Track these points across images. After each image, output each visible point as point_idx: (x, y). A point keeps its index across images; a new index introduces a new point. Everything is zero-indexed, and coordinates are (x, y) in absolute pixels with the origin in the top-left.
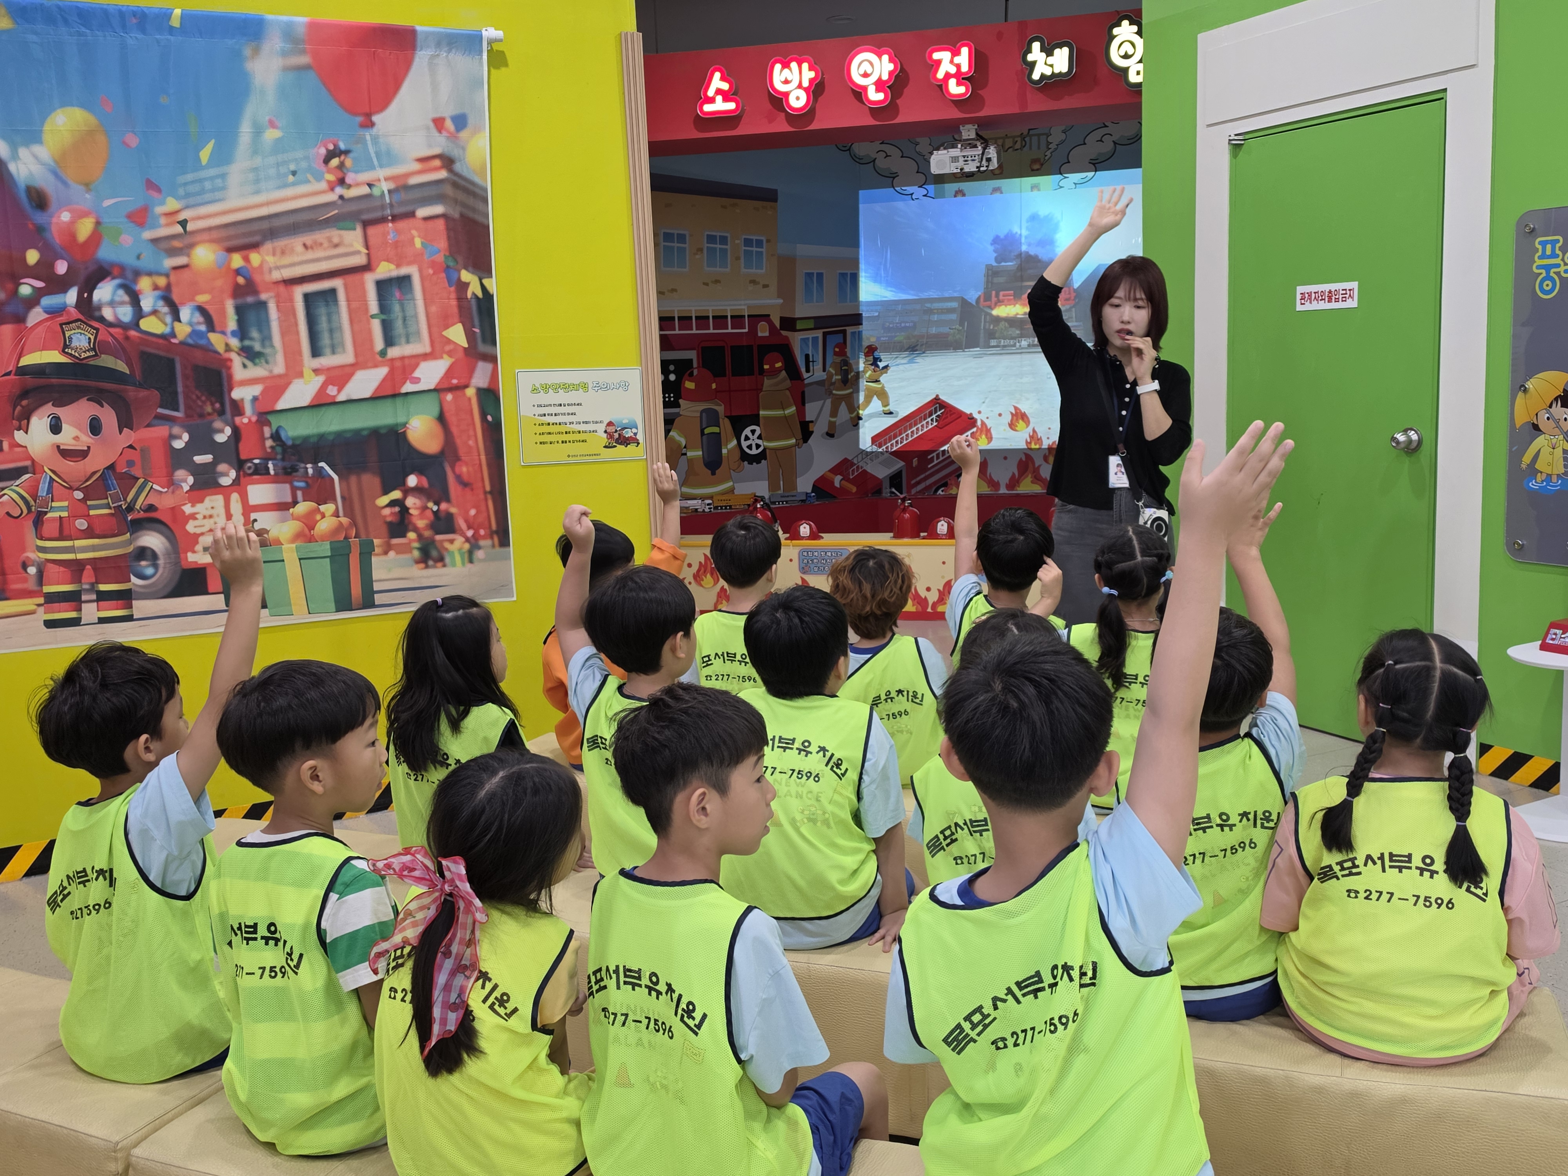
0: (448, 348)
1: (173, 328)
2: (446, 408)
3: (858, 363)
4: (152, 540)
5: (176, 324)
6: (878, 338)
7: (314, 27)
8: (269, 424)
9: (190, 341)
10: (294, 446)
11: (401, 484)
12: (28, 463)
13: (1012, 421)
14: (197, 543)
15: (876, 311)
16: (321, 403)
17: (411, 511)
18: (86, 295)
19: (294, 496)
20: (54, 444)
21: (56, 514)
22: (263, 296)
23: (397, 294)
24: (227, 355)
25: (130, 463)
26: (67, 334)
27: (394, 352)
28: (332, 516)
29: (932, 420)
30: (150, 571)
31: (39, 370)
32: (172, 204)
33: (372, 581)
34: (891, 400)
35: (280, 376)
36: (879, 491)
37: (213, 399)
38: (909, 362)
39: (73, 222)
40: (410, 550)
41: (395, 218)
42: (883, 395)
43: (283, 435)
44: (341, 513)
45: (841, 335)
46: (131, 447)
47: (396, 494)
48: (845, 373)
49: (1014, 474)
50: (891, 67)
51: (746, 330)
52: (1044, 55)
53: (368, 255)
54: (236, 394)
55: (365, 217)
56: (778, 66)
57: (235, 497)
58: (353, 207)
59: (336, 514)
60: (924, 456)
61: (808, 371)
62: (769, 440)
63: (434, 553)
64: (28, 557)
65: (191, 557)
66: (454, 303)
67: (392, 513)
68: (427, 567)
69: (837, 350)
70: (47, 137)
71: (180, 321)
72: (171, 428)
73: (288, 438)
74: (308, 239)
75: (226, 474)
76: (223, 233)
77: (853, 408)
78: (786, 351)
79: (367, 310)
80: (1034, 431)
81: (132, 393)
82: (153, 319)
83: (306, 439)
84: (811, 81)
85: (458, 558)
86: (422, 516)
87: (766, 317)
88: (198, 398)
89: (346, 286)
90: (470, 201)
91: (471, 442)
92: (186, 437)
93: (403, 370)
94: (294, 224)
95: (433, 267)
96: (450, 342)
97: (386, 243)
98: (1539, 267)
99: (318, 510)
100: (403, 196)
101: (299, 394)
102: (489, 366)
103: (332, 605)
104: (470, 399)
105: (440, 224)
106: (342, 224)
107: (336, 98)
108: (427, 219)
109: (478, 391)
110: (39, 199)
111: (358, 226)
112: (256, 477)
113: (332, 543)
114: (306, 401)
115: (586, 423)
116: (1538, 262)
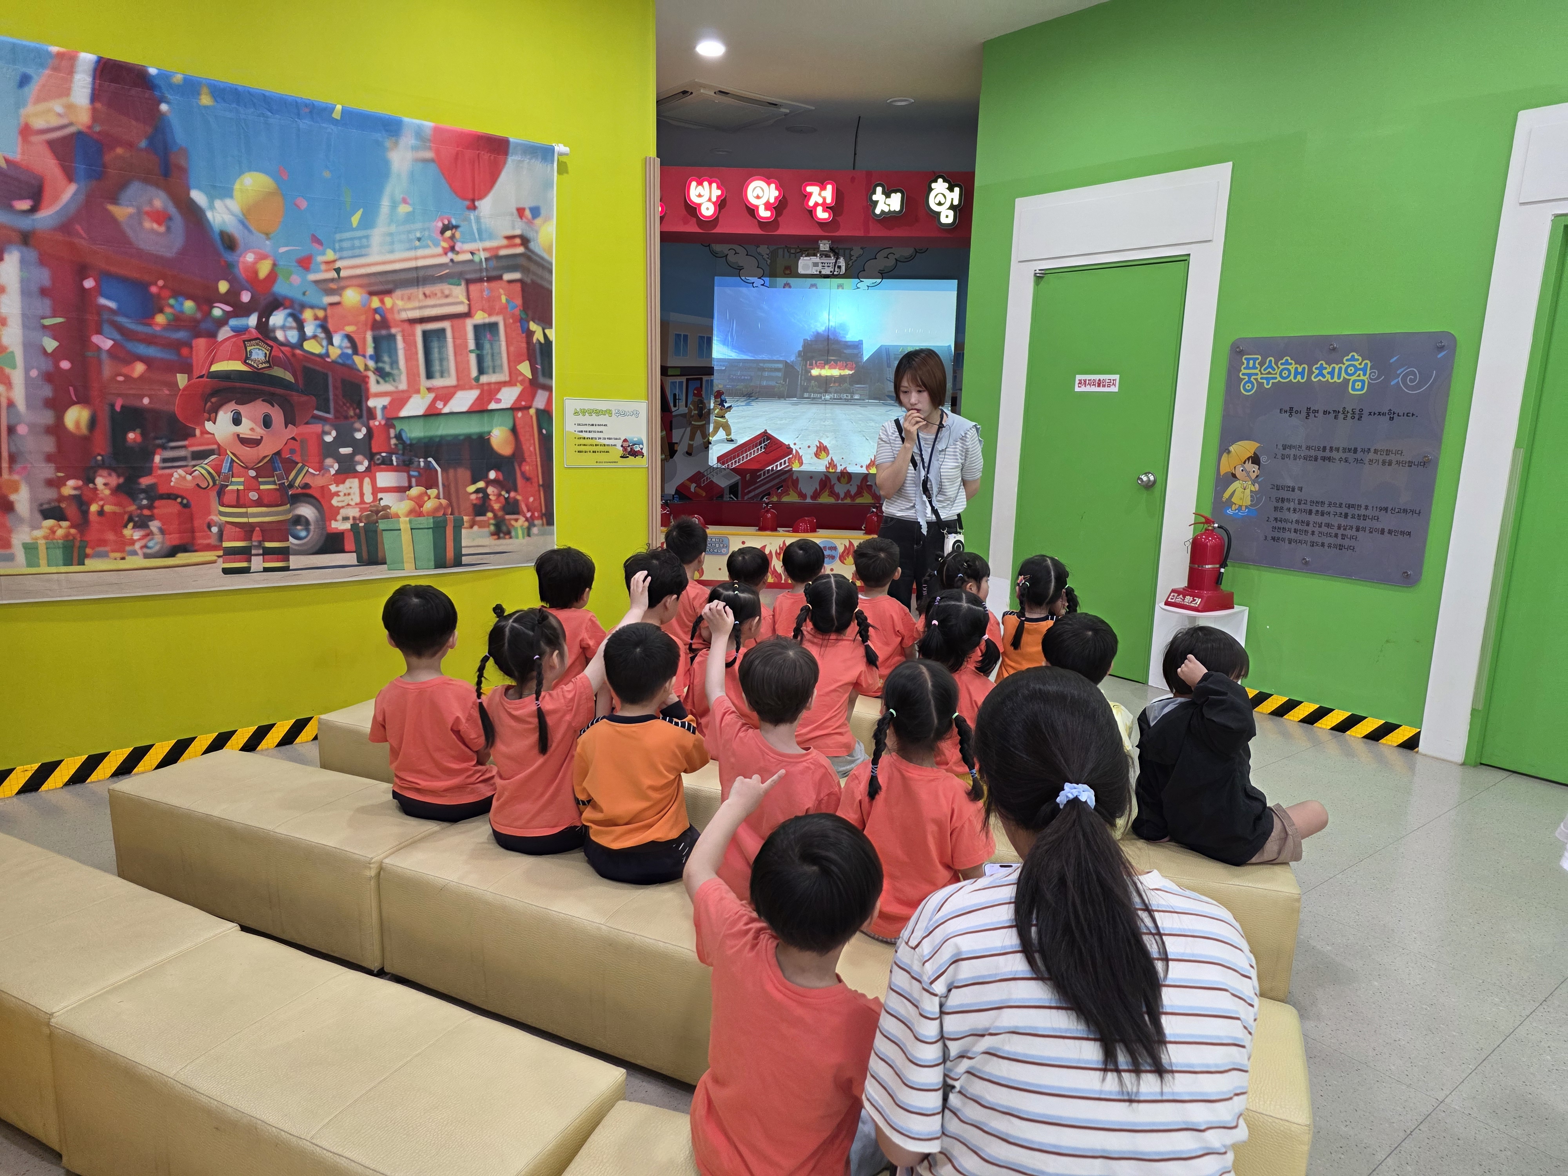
0: (520, 378)
1: (327, 350)
2: (518, 422)
4: (306, 511)
5: (330, 347)
6: (725, 386)
7: (437, 130)
8: (394, 427)
9: (340, 361)
10: (411, 445)
11: (484, 477)
12: (215, 447)
13: (817, 451)
14: (338, 513)
15: (724, 366)
16: (432, 414)
18: (264, 320)
19: (410, 482)
20: (234, 434)
21: (235, 487)
22: (393, 331)
23: (488, 336)
24: (365, 373)
25: (292, 451)
26: (248, 350)
27: (484, 379)
28: (435, 498)
29: (761, 447)
30: (303, 534)
32: (330, 255)
33: (461, 547)
35: (403, 391)
36: (722, 496)
37: (355, 406)
38: (746, 405)
39: (255, 263)
41: (490, 279)
42: (727, 428)
43: (404, 436)
44: (441, 496)
45: (699, 381)
46: (293, 438)
47: (481, 484)
48: (701, 409)
49: (816, 489)
50: (776, 193)
52: (884, 196)
53: (469, 305)
54: (371, 403)
55: (468, 276)
56: (694, 184)
57: (367, 481)
58: (460, 269)
59: (438, 497)
60: (754, 473)
63: (504, 528)
64: (212, 519)
65: (333, 525)
66: (524, 345)
67: (477, 498)
68: (499, 538)
69: (696, 392)
70: (237, 194)
71: (332, 345)
72: (323, 426)
73: (407, 438)
74: (428, 290)
75: (361, 463)
76: (365, 281)
77: (705, 435)
79: (466, 346)
80: (832, 459)
81: (296, 398)
82: (313, 341)
83: (420, 440)
84: (718, 197)
85: (520, 532)
86: (497, 501)
88: (345, 404)
89: (452, 327)
90: (540, 271)
91: (532, 449)
92: (334, 433)
93: (490, 392)
94: (418, 278)
95: (512, 318)
96: (521, 374)
97: (482, 297)
98: (1243, 374)
99: (426, 493)
100: (493, 263)
101: (416, 406)
102: (546, 394)
103: (432, 563)
104: (532, 417)
105: (518, 287)
106: (451, 281)
107: (451, 186)
108: (510, 282)
109: (538, 411)
110: (230, 243)
111: (463, 283)
112: (382, 466)
113: (434, 518)
114: (420, 411)
115: (609, 439)
116: (1243, 371)
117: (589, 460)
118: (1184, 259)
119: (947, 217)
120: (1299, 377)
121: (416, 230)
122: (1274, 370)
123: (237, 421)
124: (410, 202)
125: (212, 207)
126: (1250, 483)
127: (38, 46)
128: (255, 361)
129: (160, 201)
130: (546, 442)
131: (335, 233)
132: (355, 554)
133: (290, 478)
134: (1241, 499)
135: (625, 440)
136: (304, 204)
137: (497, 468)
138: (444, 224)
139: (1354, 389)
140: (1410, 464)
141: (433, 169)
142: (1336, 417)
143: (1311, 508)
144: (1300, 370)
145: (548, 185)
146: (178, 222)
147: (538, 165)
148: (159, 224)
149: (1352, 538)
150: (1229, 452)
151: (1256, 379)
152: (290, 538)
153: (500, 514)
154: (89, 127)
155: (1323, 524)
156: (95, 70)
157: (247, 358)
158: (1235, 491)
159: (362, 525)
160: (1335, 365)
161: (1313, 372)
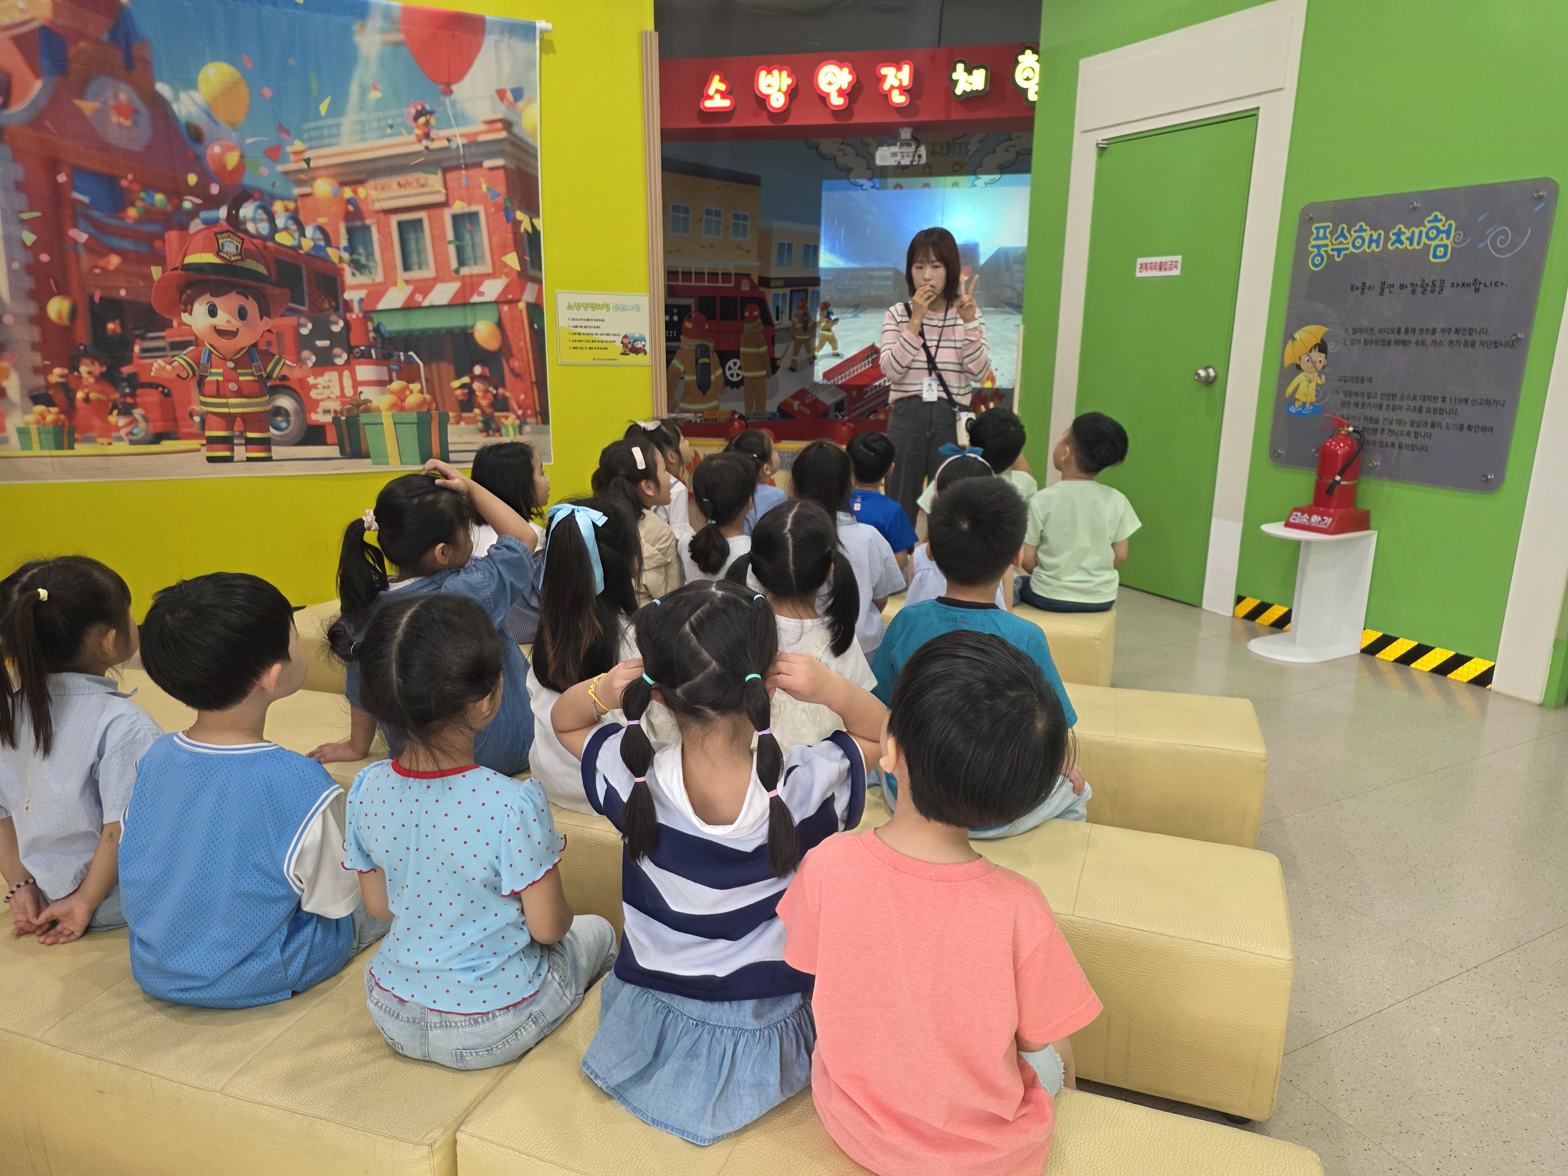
0: (506, 270)
1: (300, 242)
2: (503, 316)
3: (815, 316)
4: (285, 402)
5: (303, 240)
7: (407, 10)
8: (371, 320)
9: (313, 253)
10: (390, 338)
11: (469, 372)
14: (318, 406)
15: (831, 275)
16: (410, 307)
17: (478, 393)
19: (390, 376)
22: (368, 222)
23: (468, 226)
24: (340, 265)
25: (269, 343)
27: (465, 271)
28: (418, 392)
29: (867, 362)
30: (284, 425)
32: (298, 145)
33: (447, 443)
34: (840, 344)
35: (380, 284)
36: (824, 413)
37: (330, 299)
39: (222, 155)
40: (476, 422)
41: (468, 167)
42: (833, 341)
43: (383, 329)
44: (425, 391)
46: (269, 331)
50: (850, 78)
51: (732, 285)
52: (965, 74)
53: (447, 195)
54: (347, 296)
55: (445, 164)
56: (763, 73)
57: (346, 374)
59: (421, 391)
60: (861, 389)
61: (778, 319)
62: (747, 370)
63: (493, 426)
65: (314, 417)
66: (510, 235)
67: (463, 394)
70: (201, 84)
71: (305, 236)
72: (298, 319)
73: (386, 331)
74: (402, 179)
75: (340, 356)
76: (337, 171)
78: (761, 303)
79: (445, 237)
82: (284, 234)
83: (399, 333)
84: (789, 86)
87: (748, 276)
88: (319, 297)
89: (430, 218)
90: (524, 157)
91: (522, 344)
92: (310, 326)
93: (472, 285)
94: (391, 166)
95: (495, 207)
96: (507, 265)
97: (460, 186)
98: (1313, 247)
99: (408, 387)
100: (474, 150)
101: (394, 298)
102: (536, 286)
104: (521, 311)
105: (501, 173)
106: (427, 169)
107: (423, 69)
108: (491, 169)
109: (529, 305)
110: (196, 134)
111: (439, 172)
112: (362, 360)
113: (418, 413)
114: (398, 304)
115: (608, 335)
116: (1313, 243)
117: (586, 356)
118: (1252, 114)
119: (1034, 93)
120: (1374, 245)
122: (1346, 238)
129: (125, 94)
130: (538, 338)
132: (337, 448)
133: (268, 370)
134: (1305, 394)
135: (625, 337)
137: (483, 364)
138: (417, 110)
139: (1435, 256)
140: (1496, 344)
142: (1413, 292)
143: (1382, 402)
144: (1375, 237)
146: (145, 115)
148: (126, 117)
149: (1426, 436)
150: (1294, 339)
151: (1326, 252)
152: (271, 429)
153: (489, 410)
154: (52, 22)
155: (1394, 421)
159: (343, 418)
160: (1414, 229)
161: (1390, 239)
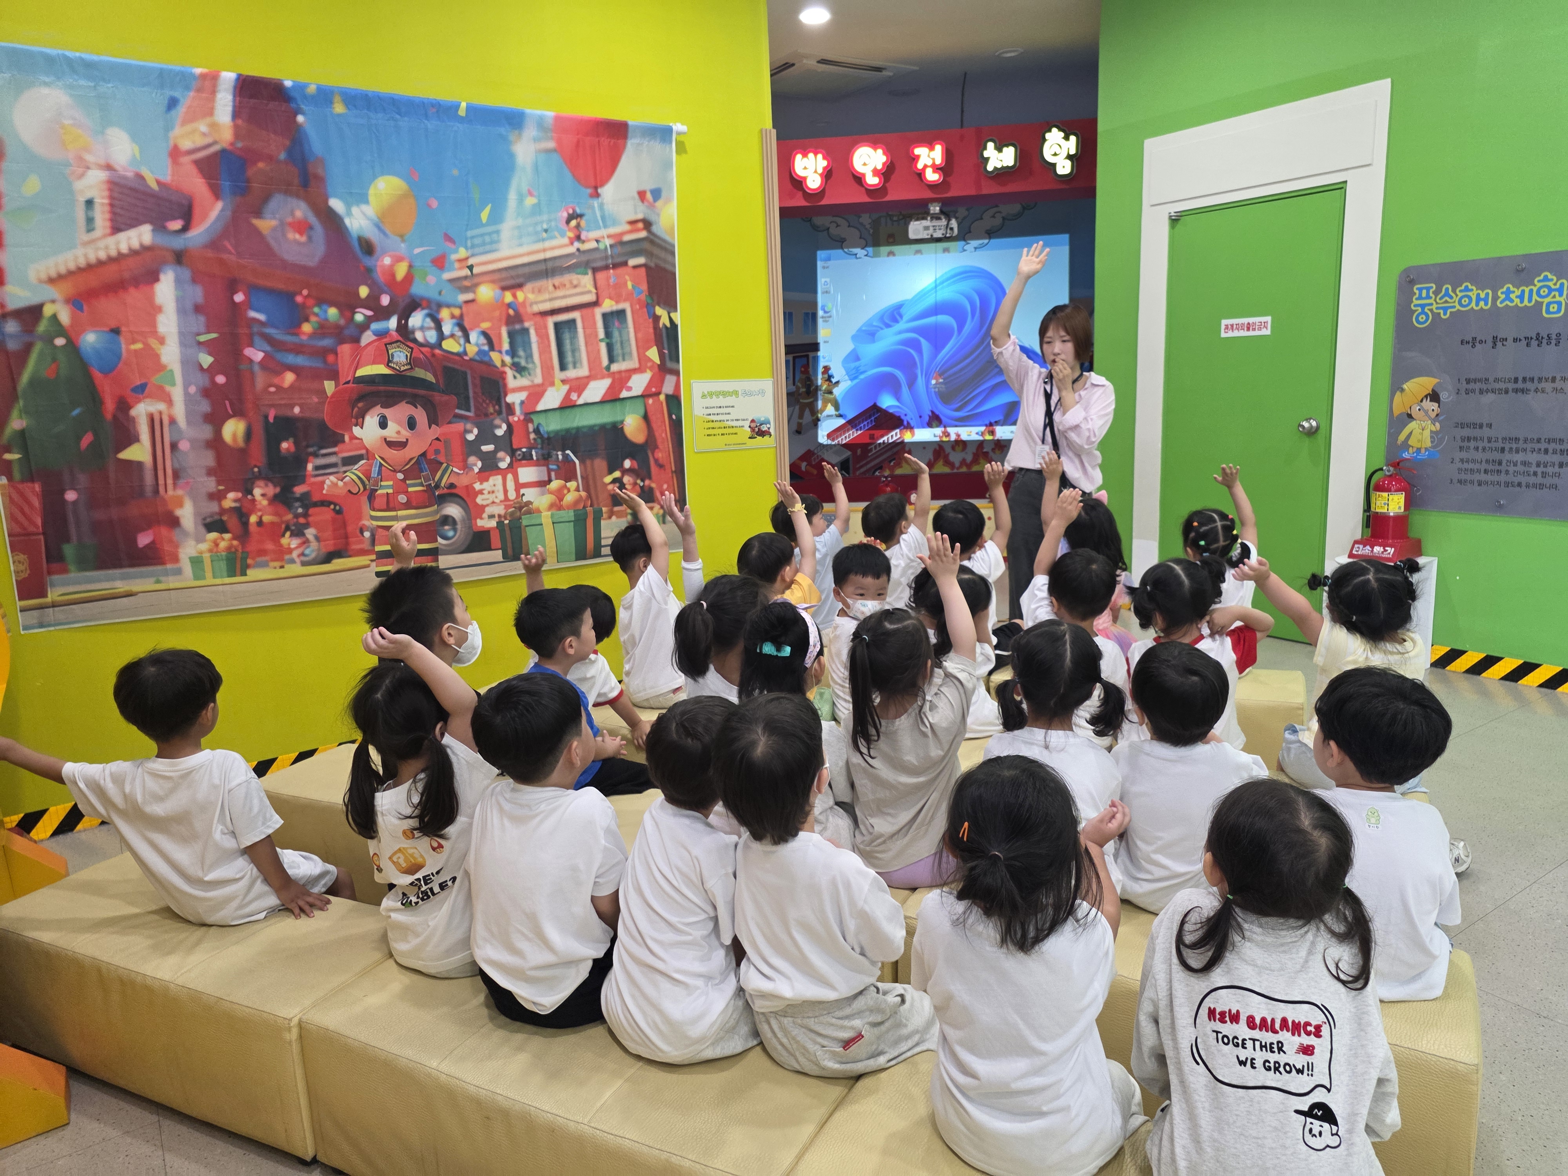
0: (649, 364)
1: (465, 348)
2: (648, 410)
4: (453, 510)
5: (467, 345)
7: (558, 119)
8: (531, 421)
9: (477, 358)
10: (549, 438)
12: (363, 452)
14: (484, 511)
16: (567, 406)
19: (549, 476)
22: (527, 324)
23: (616, 324)
24: (502, 369)
25: (437, 452)
27: (615, 367)
28: (575, 490)
29: (871, 420)
30: (451, 534)
31: (370, 380)
32: (462, 253)
33: (600, 538)
35: (538, 385)
37: (494, 402)
39: (392, 266)
41: (615, 266)
43: (541, 430)
44: (581, 488)
45: (806, 358)
46: (437, 439)
50: (884, 158)
52: (996, 152)
53: (597, 294)
54: (509, 399)
55: (595, 265)
56: (799, 157)
57: (510, 477)
58: (584, 258)
59: (578, 489)
60: (865, 448)
65: (480, 523)
66: (651, 331)
70: (372, 199)
71: (470, 343)
72: (466, 425)
73: (545, 432)
74: (557, 280)
75: (503, 460)
76: (497, 276)
79: (596, 335)
81: (438, 397)
82: (451, 341)
83: (557, 433)
84: (824, 168)
88: (484, 401)
89: (582, 318)
90: (663, 254)
91: (664, 435)
92: (476, 431)
93: (621, 381)
94: (546, 269)
95: (639, 304)
96: (650, 360)
97: (609, 285)
98: (1416, 306)
99: (566, 486)
100: (618, 250)
101: (552, 398)
102: (674, 379)
103: (574, 556)
104: (662, 403)
105: (643, 270)
106: (579, 270)
107: (574, 175)
108: (635, 267)
109: (667, 396)
110: (368, 248)
111: (590, 272)
112: (524, 462)
113: (574, 511)
114: (556, 405)
115: (737, 420)
116: (1415, 302)
117: (719, 442)
118: (1341, 187)
119: (1064, 168)
120: (1482, 304)
121: (542, 222)
122: (1451, 298)
123: (383, 424)
124: (535, 193)
125: (349, 213)
126: (1430, 422)
127: (183, 69)
128: (397, 364)
129: (301, 211)
130: (677, 428)
131: (466, 230)
132: (500, 552)
133: (437, 478)
134: (1419, 441)
135: (753, 421)
136: (435, 204)
138: (569, 214)
139: (1547, 312)
141: (556, 158)
142: (1528, 345)
143: (1503, 445)
144: (1482, 295)
145: (668, 165)
146: (319, 231)
147: (657, 146)
148: (301, 234)
149: (1554, 475)
150: (1402, 390)
151: (1431, 310)
152: (439, 539)
154: (232, 144)
155: (1519, 464)
156: (235, 88)
157: (389, 361)
158: (1411, 433)
159: (506, 522)
160: (1524, 288)
161: (1499, 297)
